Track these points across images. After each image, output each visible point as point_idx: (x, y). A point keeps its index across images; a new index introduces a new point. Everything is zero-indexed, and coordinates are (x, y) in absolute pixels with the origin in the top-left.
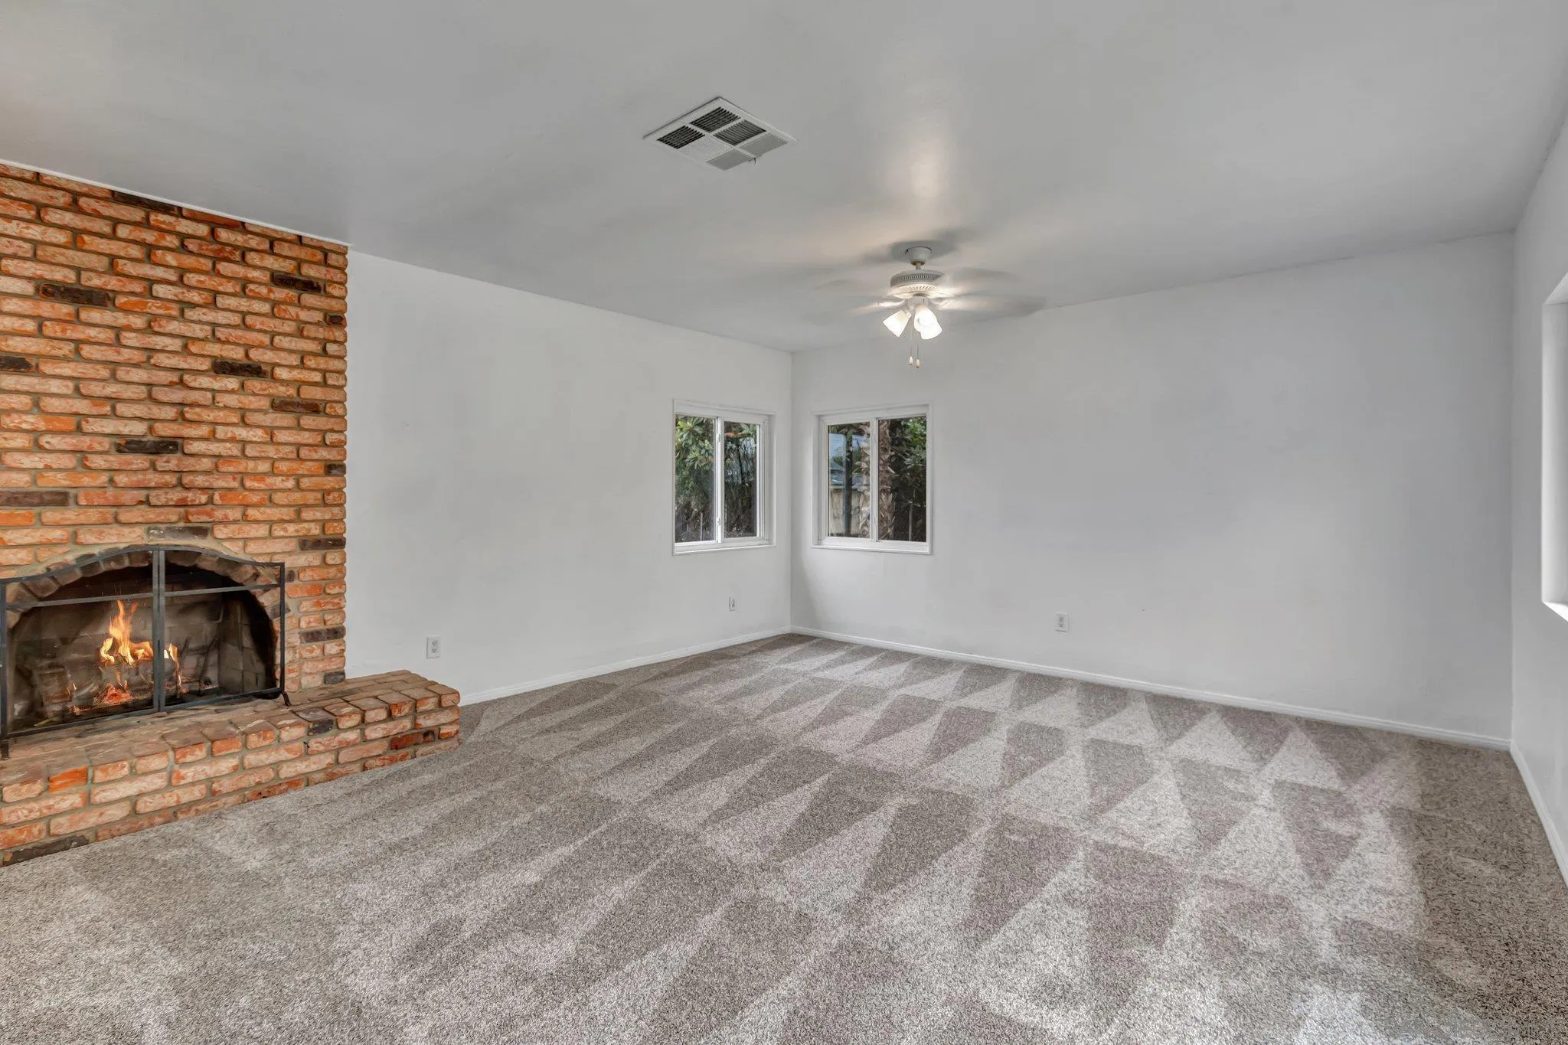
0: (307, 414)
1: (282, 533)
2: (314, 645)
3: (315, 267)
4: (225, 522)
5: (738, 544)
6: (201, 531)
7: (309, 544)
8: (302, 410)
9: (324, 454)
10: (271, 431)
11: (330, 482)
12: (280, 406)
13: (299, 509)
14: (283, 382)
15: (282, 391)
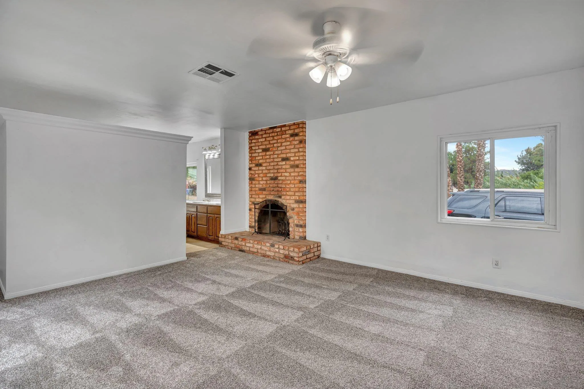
0: (296, 168)
1: (292, 199)
2: (298, 228)
3: (297, 129)
4: (284, 195)
5: (509, 224)
6: (280, 197)
7: (297, 201)
8: (295, 167)
9: (299, 178)
10: (290, 173)
11: (300, 185)
12: (292, 167)
13: (295, 192)
14: (292, 161)
15: (292, 163)
